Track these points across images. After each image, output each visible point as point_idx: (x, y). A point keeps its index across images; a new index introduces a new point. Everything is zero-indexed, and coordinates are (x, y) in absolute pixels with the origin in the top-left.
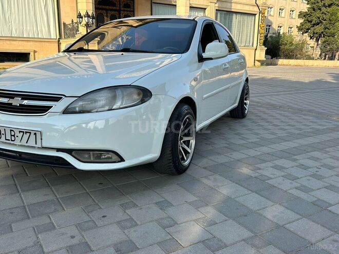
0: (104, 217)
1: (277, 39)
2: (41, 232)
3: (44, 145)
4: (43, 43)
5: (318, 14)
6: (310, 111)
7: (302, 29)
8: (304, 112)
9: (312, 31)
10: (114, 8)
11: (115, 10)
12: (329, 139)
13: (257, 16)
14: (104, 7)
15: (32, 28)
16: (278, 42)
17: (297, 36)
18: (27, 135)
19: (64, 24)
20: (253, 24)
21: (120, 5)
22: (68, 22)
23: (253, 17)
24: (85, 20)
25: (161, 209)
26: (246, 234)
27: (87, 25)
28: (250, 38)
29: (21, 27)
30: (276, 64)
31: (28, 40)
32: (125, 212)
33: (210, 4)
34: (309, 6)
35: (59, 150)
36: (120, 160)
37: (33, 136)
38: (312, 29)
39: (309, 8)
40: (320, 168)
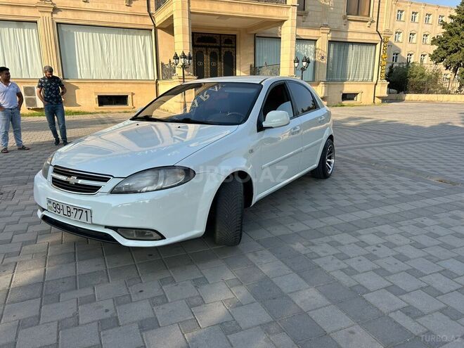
0: (141, 291)
1: (404, 71)
2: (81, 304)
3: (94, 222)
4: (141, 85)
5: (456, 39)
6: (409, 169)
7: (436, 58)
8: (401, 171)
9: (448, 60)
10: (215, 44)
11: (215, 47)
12: (409, 209)
13: (378, 46)
14: (203, 44)
15: (130, 70)
16: (406, 74)
17: (429, 66)
18: (79, 213)
19: (162, 64)
20: (373, 55)
21: (221, 41)
22: (166, 62)
23: (374, 47)
24: (181, 61)
25: (195, 287)
26: (266, 318)
27: (184, 67)
28: (369, 71)
29: (120, 69)
30: (402, 100)
31: (126, 82)
32: (161, 288)
33: (321, 35)
34: (444, 30)
35: (106, 227)
36: (160, 238)
37: (84, 214)
38: (448, 57)
39: (445, 33)
40: (380, 247)
